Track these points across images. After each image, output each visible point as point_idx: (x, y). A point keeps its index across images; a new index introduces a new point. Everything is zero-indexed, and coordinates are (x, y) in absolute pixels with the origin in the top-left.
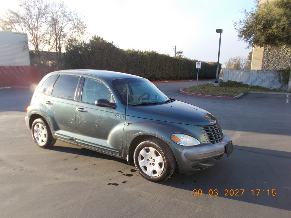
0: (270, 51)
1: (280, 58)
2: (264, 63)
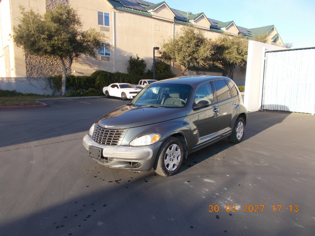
0: (31, 59)
1: (41, 66)
2: (28, 71)
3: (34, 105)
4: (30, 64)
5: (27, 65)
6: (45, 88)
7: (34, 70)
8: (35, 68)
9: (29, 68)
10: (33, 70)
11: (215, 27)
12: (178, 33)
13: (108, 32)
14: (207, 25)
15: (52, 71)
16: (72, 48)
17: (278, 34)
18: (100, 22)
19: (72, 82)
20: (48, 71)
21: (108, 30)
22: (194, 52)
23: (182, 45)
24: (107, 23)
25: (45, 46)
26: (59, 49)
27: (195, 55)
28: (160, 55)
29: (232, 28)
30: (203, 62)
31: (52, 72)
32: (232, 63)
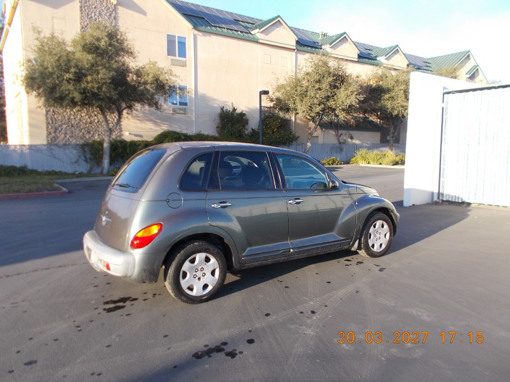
0: (55, 114)
1: (72, 126)
2: (50, 133)
3: (46, 192)
4: (52, 123)
5: (49, 123)
6: (76, 162)
7: (60, 132)
8: (62, 129)
9: (52, 128)
10: (58, 131)
11: (366, 56)
12: (301, 67)
13: (184, 68)
14: (354, 53)
15: (89, 132)
16: (117, 94)
17: (478, 65)
18: (171, 52)
19: (122, 151)
20: (84, 134)
21: (184, 65)
22: (328, 98)
23: (307, 87)
24: (183, 54)
25: (71, 92)
26: (95, 96)
27: (331, 103)
28: (271, 104)
29: (397, 56)
30: (344, 115)
31: (90, 135)
32: (395, 115)
